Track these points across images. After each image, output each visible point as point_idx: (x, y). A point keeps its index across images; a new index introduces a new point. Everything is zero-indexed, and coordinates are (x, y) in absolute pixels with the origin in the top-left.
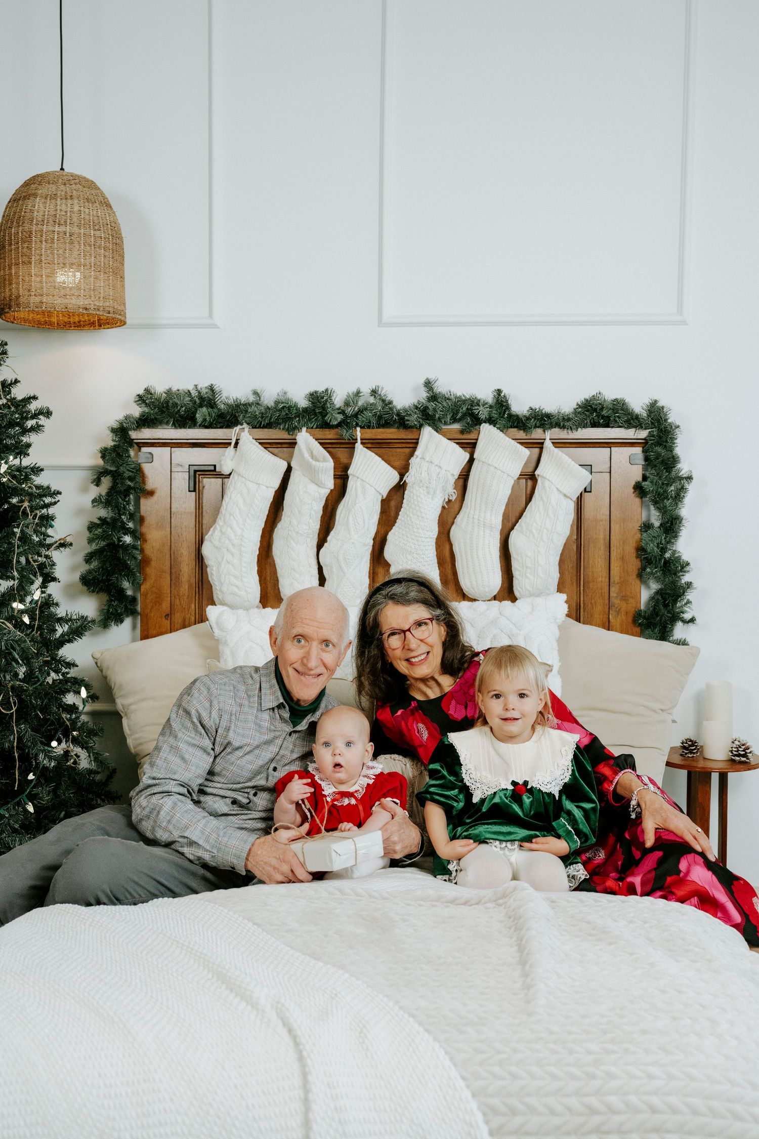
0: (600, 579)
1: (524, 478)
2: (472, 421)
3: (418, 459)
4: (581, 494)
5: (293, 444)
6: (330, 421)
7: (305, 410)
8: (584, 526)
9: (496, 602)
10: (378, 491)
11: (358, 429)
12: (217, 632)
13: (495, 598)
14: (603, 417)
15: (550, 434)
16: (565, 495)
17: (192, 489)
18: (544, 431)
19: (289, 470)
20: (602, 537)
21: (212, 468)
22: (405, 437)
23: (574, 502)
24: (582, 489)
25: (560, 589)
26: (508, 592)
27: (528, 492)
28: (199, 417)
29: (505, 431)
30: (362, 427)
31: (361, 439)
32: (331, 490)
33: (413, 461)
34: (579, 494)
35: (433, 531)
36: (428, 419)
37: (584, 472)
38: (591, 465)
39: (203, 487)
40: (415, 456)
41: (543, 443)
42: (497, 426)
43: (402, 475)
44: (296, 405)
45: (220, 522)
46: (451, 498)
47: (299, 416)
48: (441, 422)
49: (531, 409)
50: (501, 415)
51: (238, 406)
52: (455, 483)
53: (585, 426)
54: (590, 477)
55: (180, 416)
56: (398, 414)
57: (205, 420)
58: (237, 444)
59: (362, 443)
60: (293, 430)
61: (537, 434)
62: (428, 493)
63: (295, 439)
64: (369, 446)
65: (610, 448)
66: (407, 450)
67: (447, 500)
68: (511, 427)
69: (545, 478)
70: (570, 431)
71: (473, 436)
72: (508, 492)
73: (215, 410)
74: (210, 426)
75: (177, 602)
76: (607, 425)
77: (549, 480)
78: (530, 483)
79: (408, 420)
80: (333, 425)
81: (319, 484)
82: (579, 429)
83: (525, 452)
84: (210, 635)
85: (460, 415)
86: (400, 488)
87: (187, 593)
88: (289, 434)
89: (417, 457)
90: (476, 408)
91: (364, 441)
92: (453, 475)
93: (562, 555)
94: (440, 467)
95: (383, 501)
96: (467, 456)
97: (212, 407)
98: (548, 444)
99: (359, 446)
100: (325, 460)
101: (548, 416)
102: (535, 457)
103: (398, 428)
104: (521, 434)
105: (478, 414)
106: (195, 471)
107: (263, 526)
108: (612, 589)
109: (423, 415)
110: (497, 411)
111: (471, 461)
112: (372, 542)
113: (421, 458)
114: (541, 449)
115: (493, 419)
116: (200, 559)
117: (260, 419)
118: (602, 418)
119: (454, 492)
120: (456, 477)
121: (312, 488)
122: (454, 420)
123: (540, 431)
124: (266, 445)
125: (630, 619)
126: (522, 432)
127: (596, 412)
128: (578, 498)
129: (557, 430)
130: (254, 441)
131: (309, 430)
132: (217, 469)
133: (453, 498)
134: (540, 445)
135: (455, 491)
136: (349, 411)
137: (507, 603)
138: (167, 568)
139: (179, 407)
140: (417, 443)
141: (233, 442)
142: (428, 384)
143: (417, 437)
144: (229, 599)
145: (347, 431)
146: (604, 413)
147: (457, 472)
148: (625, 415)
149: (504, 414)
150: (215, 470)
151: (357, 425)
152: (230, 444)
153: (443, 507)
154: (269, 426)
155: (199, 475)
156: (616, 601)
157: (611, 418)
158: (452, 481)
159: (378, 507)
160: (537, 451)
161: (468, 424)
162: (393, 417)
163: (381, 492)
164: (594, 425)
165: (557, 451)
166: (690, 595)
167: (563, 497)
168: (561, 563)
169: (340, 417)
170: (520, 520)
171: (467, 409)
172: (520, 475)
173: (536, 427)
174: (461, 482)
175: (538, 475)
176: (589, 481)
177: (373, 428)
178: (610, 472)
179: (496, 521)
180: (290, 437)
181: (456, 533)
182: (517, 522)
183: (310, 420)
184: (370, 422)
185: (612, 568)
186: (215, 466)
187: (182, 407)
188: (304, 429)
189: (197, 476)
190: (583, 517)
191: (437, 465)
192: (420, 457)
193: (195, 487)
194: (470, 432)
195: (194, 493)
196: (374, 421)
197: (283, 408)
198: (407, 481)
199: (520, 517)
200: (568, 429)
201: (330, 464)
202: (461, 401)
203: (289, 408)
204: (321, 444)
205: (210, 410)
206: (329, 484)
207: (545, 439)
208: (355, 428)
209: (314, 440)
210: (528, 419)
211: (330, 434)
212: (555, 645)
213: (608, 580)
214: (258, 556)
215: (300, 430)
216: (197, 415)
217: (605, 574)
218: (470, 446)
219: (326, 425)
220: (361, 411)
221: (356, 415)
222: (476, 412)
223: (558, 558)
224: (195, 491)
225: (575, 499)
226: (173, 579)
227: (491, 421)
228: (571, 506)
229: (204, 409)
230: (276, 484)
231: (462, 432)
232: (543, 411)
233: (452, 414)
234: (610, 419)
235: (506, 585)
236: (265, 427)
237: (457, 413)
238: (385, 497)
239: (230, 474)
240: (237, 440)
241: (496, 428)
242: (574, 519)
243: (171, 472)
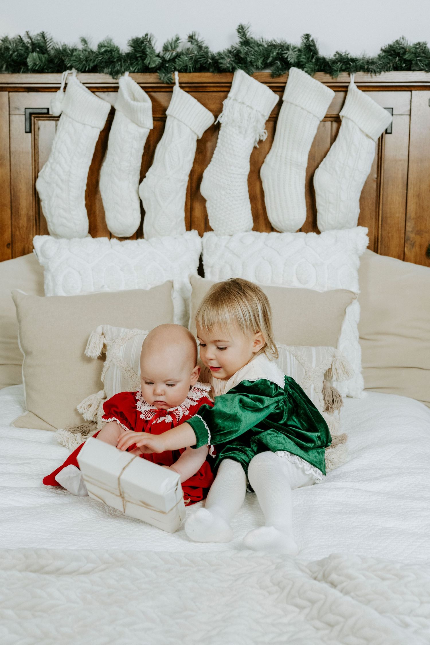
0: (397, 215)
1: (330, 121)
2: (282, 65)
3: (231, 101)
4: (382, 135)
5: (116, 89)
6: (149, 63)
7: (128, 54)
8: (386, 165)
9: (302, 234)
10: (193, 131)
11: (176, 73)
12: (41, 260)
13: (300, 230)
14: (405, 61)
15: (355, 78)
16: (367, 136)
17: (28, 130)
18: (349, 75)
19: (112, 112)
20: (400, 176)
21: (46, 111)
22: (219, 81)
23: (376, 142)
24: (383, 130)
25: (361, 222)
26: (312, 225)
27: (334, 134)
28: (30, 62)
29: (312, 74)
30: (180, 71)
31: (180, 83)
32: (151, 131)
33: (226, 102)
34: (380, 135)
35: (246, 168)
36: (240, 63)
37: (387, 113)
38: (392, 108)
39: (39, 129)
40: (228, 98)
41: (347, 87)
42: (305, 69)
43: (216, 117)
44: (118, 50)
45: (51, 160)
46: (262, 138)
47: (121, 61)
48: (253, 66)
49: (338, 53)
50: (309, 60)
51: (65, 50)
52: (266, 124)
53: (388, 70)
54: (391, 118)
55: (13, 60)
56: (213, 58)
57: (35, 64)
58: (65, 88)
59: (181, 87)
60: (115, 74)
61: (343, 77)
62: (240, 132)
63: (118, 83)
64: (187, 89)
65: (411, 91)
66: (222, 94)
67: (258, 140)
68: (318, 71)
69: (349, 119)
70: (373, 75)
71: (282, 80)
72: (314, 132)
73: (46, 55)
74: (41, 71)
75: (18, 233)
76: (409, 69)
77: (352, 121)
78: (335, 125)
79: (222, 63)
80: (152, 68)
81: (139, 124)
82: (383, 73)
83: (331, 93)
84: (37, 262)
85: (270, 59)
86: (215, 128)
87: (25, 224)
88: (113, 78)
89: (230, 98)
90: (285, 52)
91: (183, 85)
92: (263, 116)
93: (363, 192)
94: (251, 108)
95: (198, 141)
96: (276, 98)
97: (43, 53)
98: (353, 87)
99: (177, 88)
100: (144, 101)
101: (353, 60)
102: (340, 100)
103: (213, 72)
104: (328, 78)
105: (287, 58)
106: (31, 114)
107: (90, 163)
108: (408, 224)
109: (236, 59)
110: (305, 55)
111: (280, 103)
112: (187, 179)
113: (234, 100)
114: (346, 92)
115: (302, 63)
116: (36, 194)
117: (84, 62)
118: (404, 63)
119: (265, 133)
120: (267, 118)
121: (132, 127)
122: (266, 66)
123: (345, 74)
124: (94, 89)
125: (424, 252)
126: (328, 75)
127: (399, 56)
128: (379, 139)
129: (361, 73)
130: (81, 85)
131: (132, 74)
132: (51, 113)
133: (264, 138)
134: (344, 89)
135: (266, 131)
136: (168, 56)
137: (312, 235)
138: (7, 201)
139: (11, 52)
140: (230, 87)
141: (62, 86)
142: (241, 30)
143: (230, 81)
144: (59, 230)
145: (166, 75)
146: (407, 57)
147: (267, 113)
148: (427, 58)
149: (312, 58)
150: (48, 113)
151: (175, 69)
152: (59, 88)
153: (255, 148)
154: (94, 70)
155: (35, 117)
156: (411, 235)
157: (413, 62)
158: (263, 121)
159: (194, 146)
160: (342, 94)
161: (278, 67)
162: (208, 61)
163: (196, 132)
164: (397, 69)
165: (360, 92)
167: (365, 138)
168: (362, 199)
169: (158, 60)
170: (324, 159)
171: (278, 54)
172: (325, 117)
173: (342, 70)
174: (271, 124)
175: (343, 116)
176: (390, 122)
177: (190, 72)
178: (410, 115)
179: (303, 160)
180: (114, 81)
181: (264, 171)
182: (322, 160)
183: (131, 64)
184: (186, 66)
185: (408, 204)
186: (48, 109)
187: (14, 52)
188: (127, 73)
189: (33, 118)
190: (383, 157)
191: (248, 106)
192: (233, 98)
193: (30, 129)
194: (279, 76)
195: (30, 134)
196: (190, 64)
197: (106, 51)
198: (221, 122)
199: (325, 156)
200: (371, 72)
201: (148, 104)
202: (272, 46)
203: (111, 51)
204: (143, 88)
205: (41, 55)
206: (149, 124)
207: (349, 83)
208: (174, 72)
209: (136, 83)
210: (334, 62)
211: (150, 78)
212: (355, 274)
213: (404, 216)
214: (86, 191)
215: (123, 73)
216: (28, 60)
217: (402, 210)
218: (280, 90)
219: (146, 70)
220: (178, 56)
221: (173, 60)
222: (286, 56)
223: (359, 195)
224: (30, 132)
225: (376, 139)
226: (13, 211)
227: (299, 65)
228: (372, 147)
229: (35, 54)
230: (101, 125)
231: (272, 76)
232: (349, 56)
233: (263, 58)
234: (412, 64)
235: (311, 220)
236: (90, 71)
237: (268, 57)
238: (200, 137)
239: (60, 115)
240: (66, 84)
241: (304, 72)
242: (375, 157)
243: (9, 114)
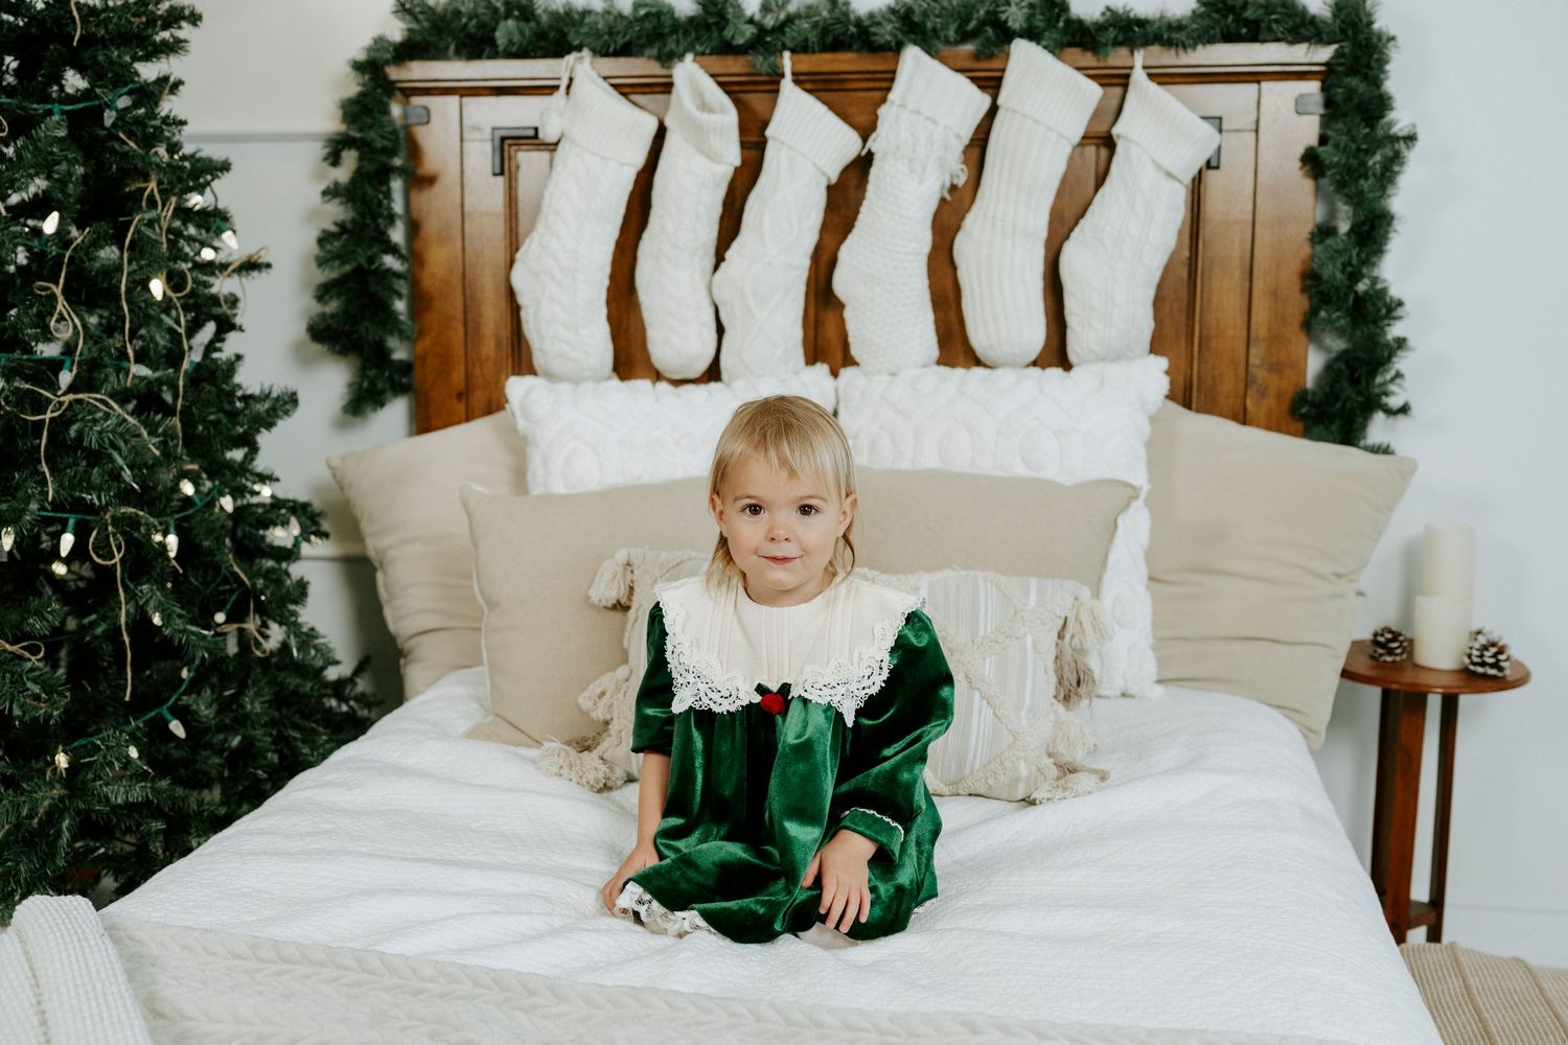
0: (1231, 332)
1: (1093, 144)
2: (996, 34)
3: (894, 108)
4: (1200, 172)
5: (667, 87)
6: (733, 37)
7: (691, 20)
8: (1207, 231)
9: (1036, 371)
10: (819, 169)
11: (787, 55)
12: (521, 424)
13: (1034, 363)
14: (1247, 22)
15: (1145, 58)
16: (1169, 175)
17: (498, 171)
18: (1132, 53)
19: (661, 134)
20: (1236, 253)
21: (531, 133)
22: (871, 68)
23: (1187, 187)
24: (1201, 162)
25: (1156, 346)
26: (1057, 354)
27: (1101, 170)
28: (500, 37)
29: (1057, 53)
30: (793, 51)
31: (794, 74)
32: (737, 169)
33: (883, 111)
34: (1195, 171)
35: (924, 241)
36: (913, 33)
37: (1207, 129)
38: (1220, 118)
39: (518, 167)
40: (888, 103)
41: (1127, 76)
42: (1044, 43)
43: (865, 139)
44: (671, 11)
45: (540, 228)
46: (955, 182)
47: (676, 33)
48: (938, 38)
49: (1108, 9)
50: (1051, 23)
51: (568, 13)
52: (964, 152)
53: (1211, 41)
54: (1216, 139)
55: (470, 36)
56: (859, 23)
57: (511, 42)
58: (569, 87)
59: (797, 82)
60: (668, 58)
61: (1118, 57)
62: (912, 171)
63: (670, 76)
64: (808, 86)
65: (1258, 82)
66: (877, 95)
67: (948, 184)
68: (1070, 45)
69: (1131, 141)
70: (1181, 51)
71: (996, 64)
72: (1060, 168)
73: (533, 24)
74: (522, 54)
75: (477, 371)
76: (1253, 38)
77: (1138, 145)
78: (1104, 152)
79: (875, 34)
80: (740, 46)
81: (712, 157)
82: (1200, 48)
83: (1094, 91)
84: (512, 429)
85: (973, 24)
86: (862, 165)
87: (492, 354)
88: (663, 66)
89: (893, 103)
90: (1003, 8)
91: (802, 78)
92: (959, 136)
93: (1160, 287)
94: (935, 122)
95: (830, 188)
96: (985, 101)
97: (527, 20)
98: (1139, 76)
99: (787, 84)
100: (723, 111)
101: (1142, 23)
102: (1115, 103)
103: (858, 51)
104: (1089, 59)
105: (1006, 21)
106: (503, 139)
107: (615, 234)
108: (1254, 351)
109: (904, 24)
110: (1043, 14)
111: (993, 110)
112: (806, 263)
113: (899, 106)
114: (1125, 86)
115: (1037, 31)
116: (511, 294)
117: (606, 37)
118: (1245, 26)
119: (962, 170)
120: (966, 141)
121: (700, 163)
122: (964, 36)
123: (1123, 51)
124: (625, 90)
125: (1285, 407)
126: (1089, 55)
127: (1234, 14)
128: (1194, 179)
129: (1156, 49)
130: (600, 81)
131: (699, 58)
132: (541, 135)
133: (961, 181)
134: (1122, 80)
135: (964, 167)
136: (769, 22)
137: (1055, 373)
138: (458, 312)
139: (464, 20)
140: (892, 80)
141: (564, 83)
143: (892, 68)
144: (556, 366)
145: (765, 59)
146: (1249, 14)
147: (967, 132)
148: (1289, 15)
149: (1058, 21)
150: (536, 136)
151: (784, 47)
152: (557, 88)
153: (943, 200)
154: (625, 51)
155: (510, 145)
156: (1260, 373)
157: (1263, 25)
158: (958, 147)
159: (820, 199)
160: (1118, 91)
161: (988, 39)
162: (848, 29)
163: (825, 170)
164: (1230, 37)
165: (1153, 87)
166: (1402, 363)
167: (1163, 178)
168: (1158, 302)
169: (749, 31)
170: (1082, 222)
171: (988, 12)
172: (1084, 138)
173: (1117, 43)
174: (975, 152)
175: (1119, 136)
176: (1215, 146)
177: (813, 52)
178: (1257, 131)
179: (1038, 224)
180: (664, 72)
181: (963, 247)
182: (1076, 224)
183: (698, 38)
184: (806, 40)
185: (1254, 311)
186: (536, 129)
187: (470, 18)
188: (689, 57)
189: (506, 147)
190: (1202, 215)
191: (928, 118)
192: (898, 102)
193: (504, 167)
194: (991, 56)
195: (500, 179)
196: (813, 37)
197: (647, 15)
198: (873, 150)
199: (1082, 214)
200: (1177, 45)
201: (729, 116)
203: (658, 15)
204: (720, 84)
205: (522, 24)
206: (732, 156)
207: (1131, 68)
208: (781, 53)
209: (707, 76)
210: (1101, 27)
211: (735, 66)
212: (1142, 451)
213: (1244, 333)
214: (609, 289)
215: (681, 57)
216: (498, 34)
217: (1241, 322)
218: (991, 84)
219: (727, 49)
220: (790, 20)
221: (780, 28)
222: (1003, 17)
223: (1151, 294)
224: (502, 173)
225: (1187, 179)
226: (470, 330)
227: (1032, 34)
228: (1179, 196)
229: (511, 23)
230: (639, 158)
231: (977, 56)
232: (1132, 15)
233: (958, 21)
234: (1258, 28)
235: (1055, 342)
236: (618, 53)
237: (968, 21)
238: (834, 180)
239: (559, 141)
240: (571, 79)
241: (1040, 48)
242: (1185, 217)
243: (462, 140)
